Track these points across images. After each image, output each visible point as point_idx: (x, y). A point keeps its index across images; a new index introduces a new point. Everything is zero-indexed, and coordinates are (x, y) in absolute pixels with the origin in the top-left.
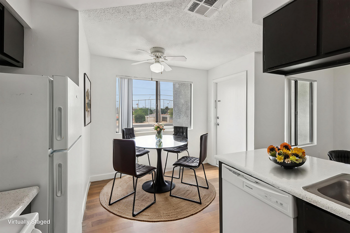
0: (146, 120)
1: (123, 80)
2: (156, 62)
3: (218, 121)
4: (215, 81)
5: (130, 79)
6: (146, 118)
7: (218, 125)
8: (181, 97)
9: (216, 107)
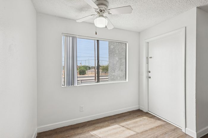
0: (86, 73)
1: (68, 38)
2: (100, 16)
3: (150, 74)
4: (147, 41)
5: (75, 37)
6: (86, 72)
7: (150, 78)
8: (115, 55)
9: (148, 63)
